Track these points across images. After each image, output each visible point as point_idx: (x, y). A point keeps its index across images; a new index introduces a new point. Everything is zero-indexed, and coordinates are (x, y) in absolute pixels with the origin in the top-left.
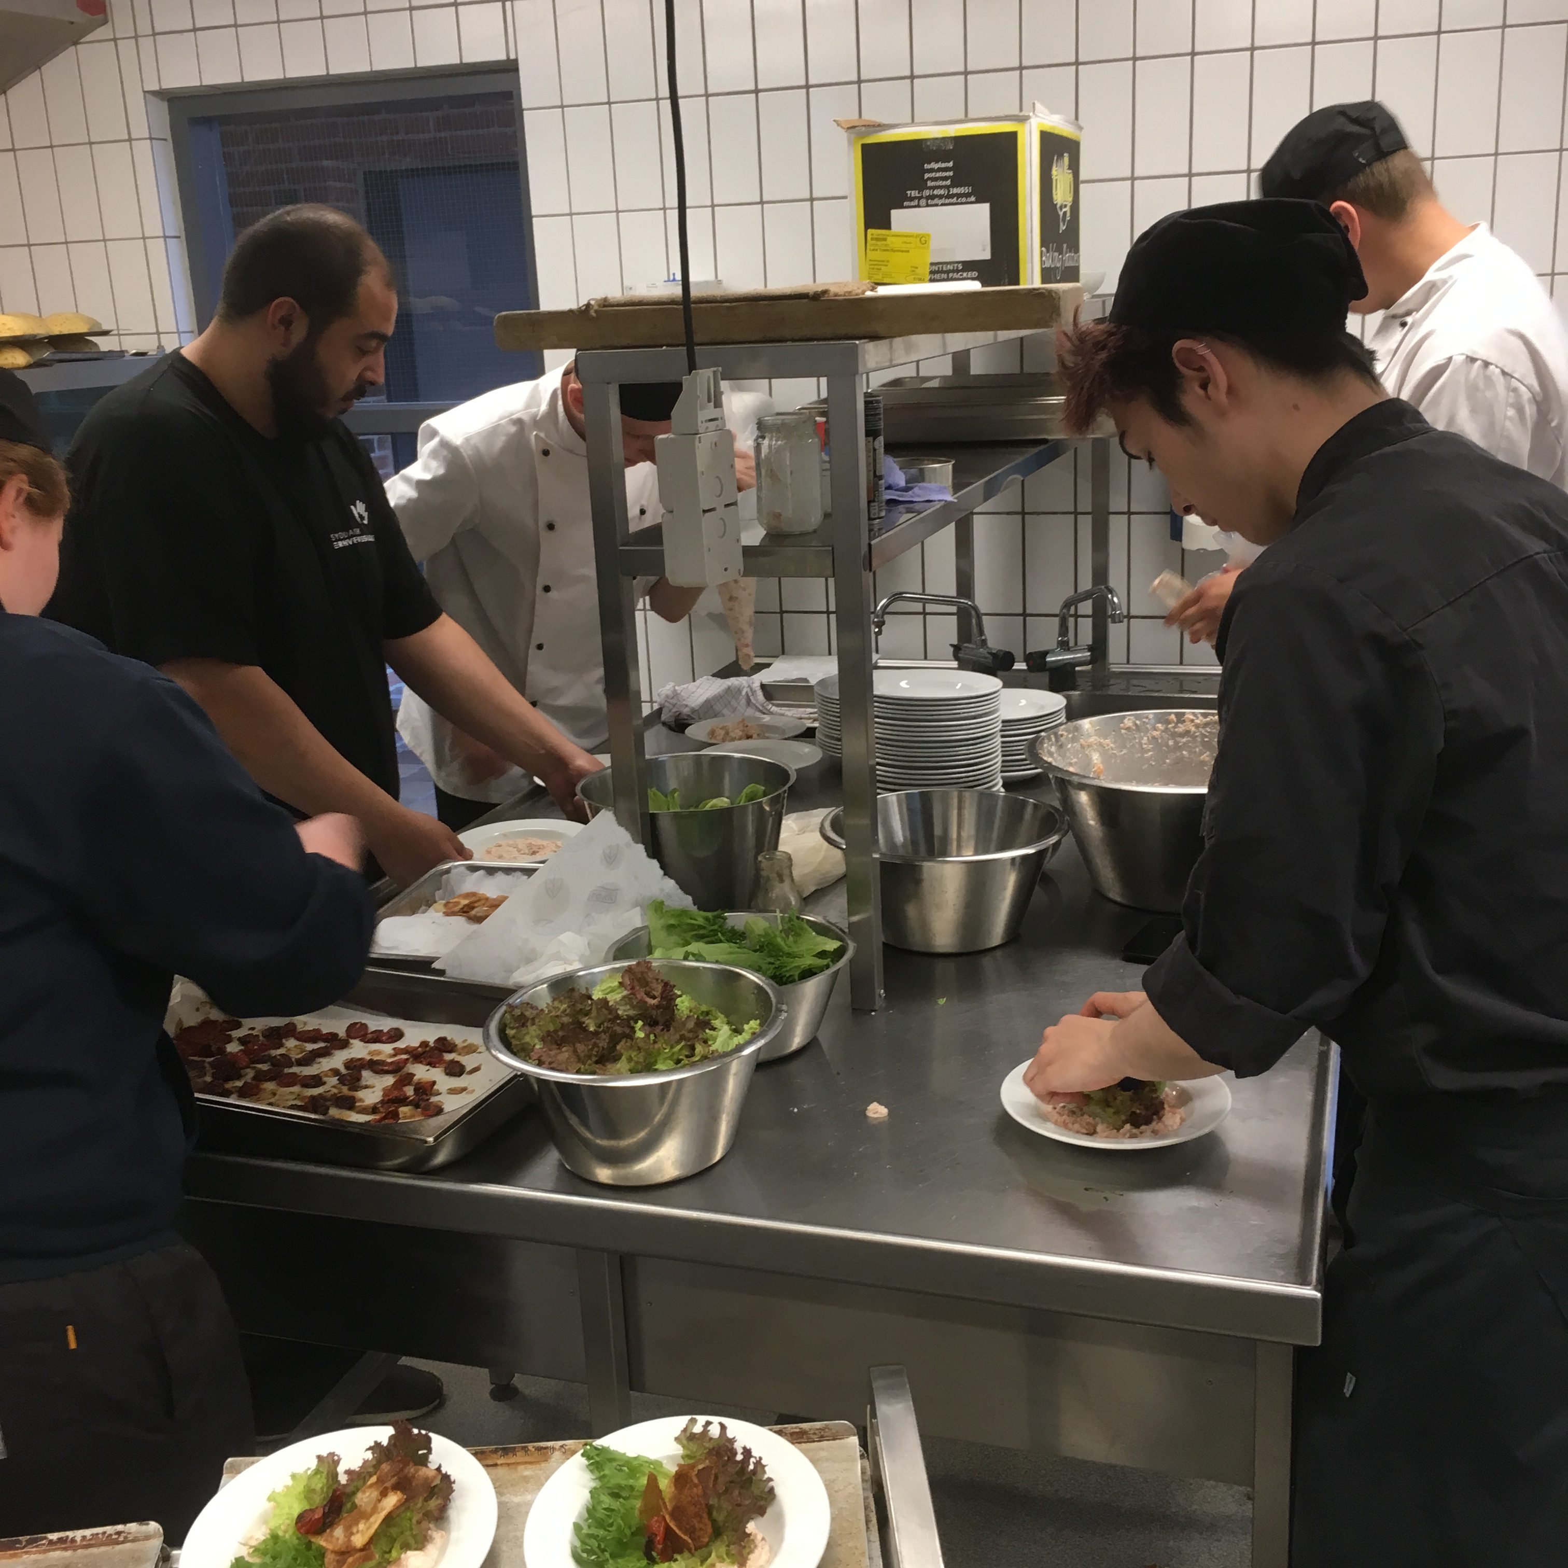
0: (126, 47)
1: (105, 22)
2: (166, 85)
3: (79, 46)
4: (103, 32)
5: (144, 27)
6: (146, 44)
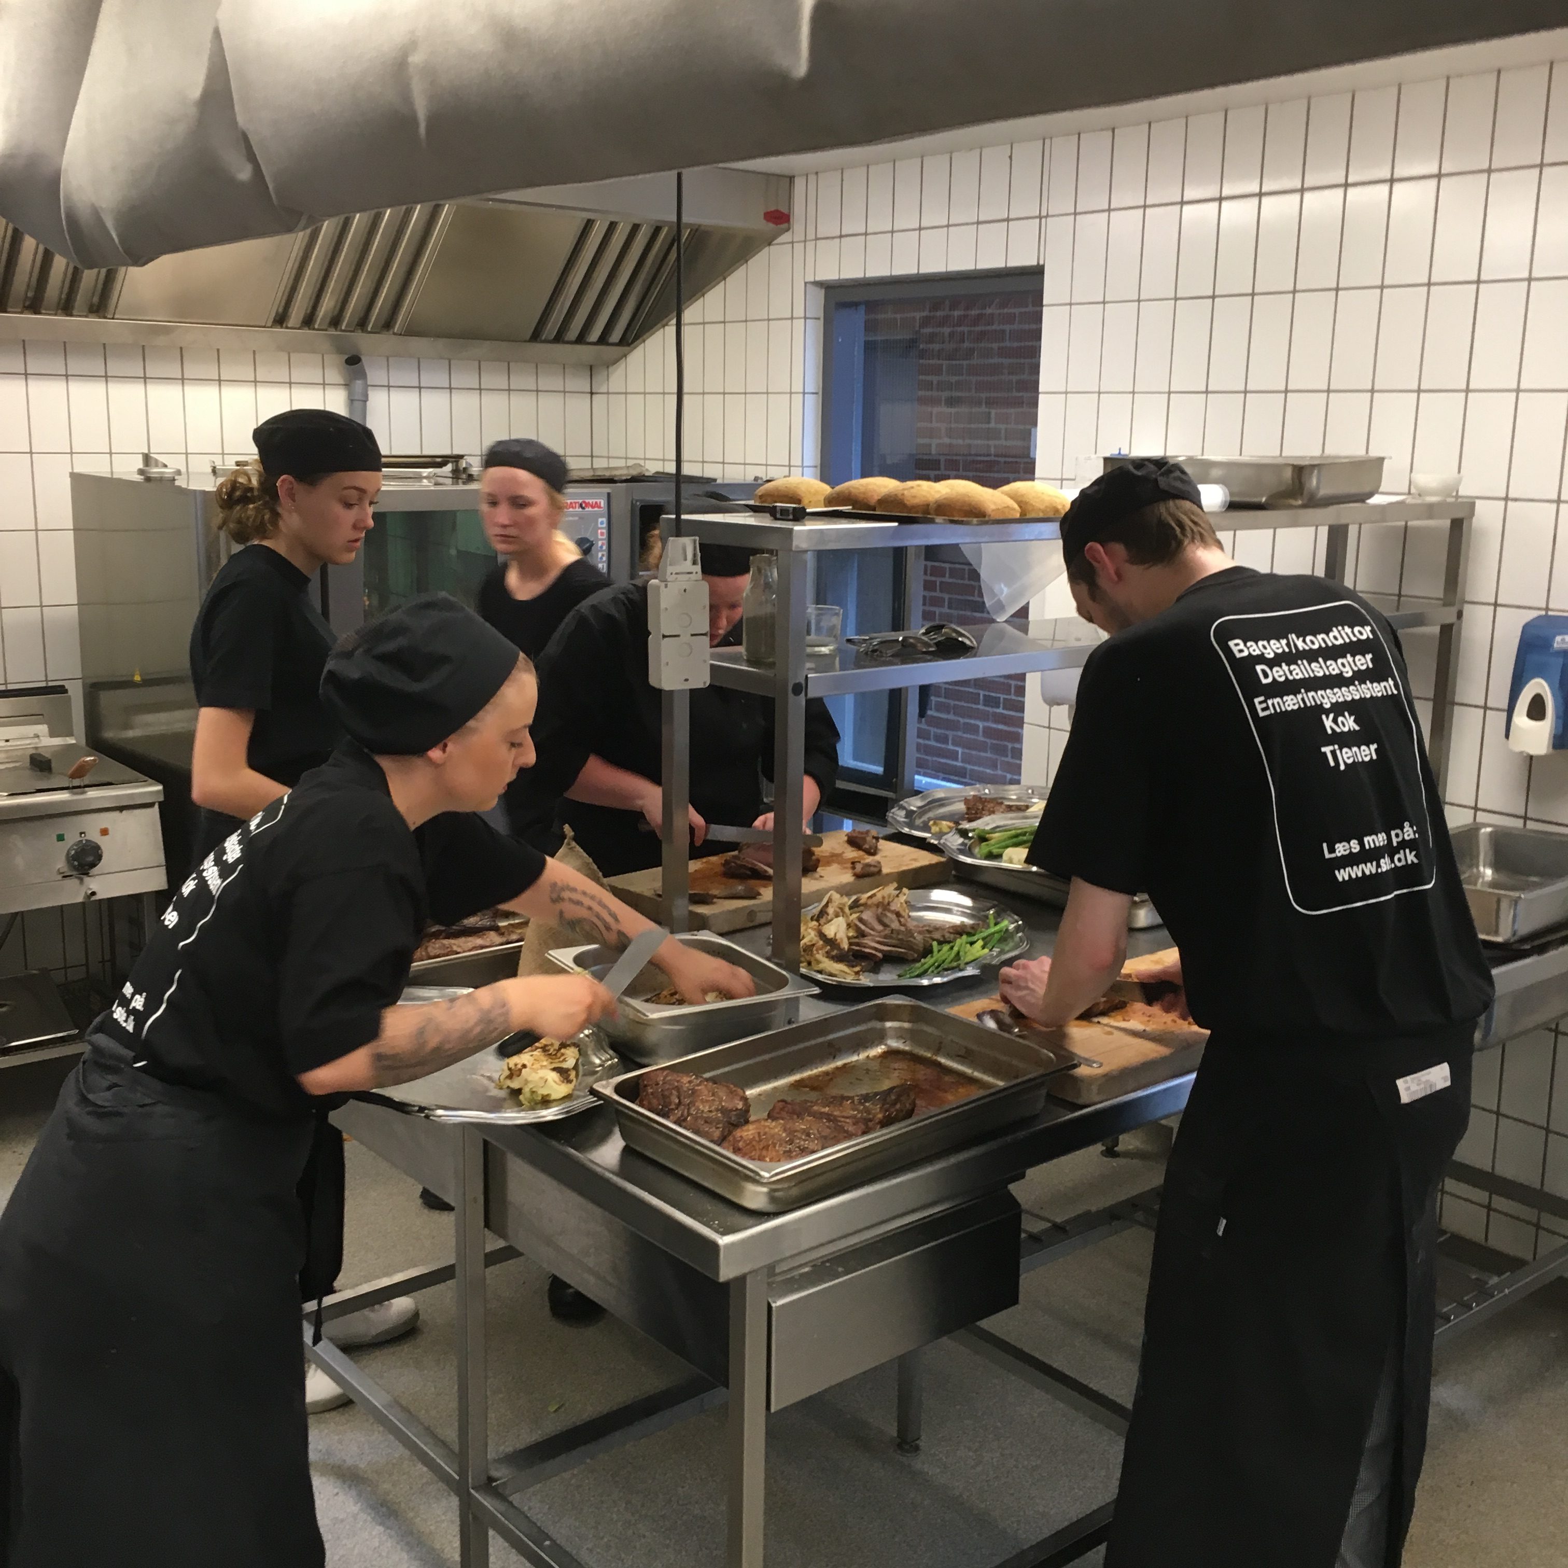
0: (799, 247)
1: (788, 230)
2: (817, 279)
3: (771, 247)
4: (785, 237)
5: (811, 235)
6: (810, 245)
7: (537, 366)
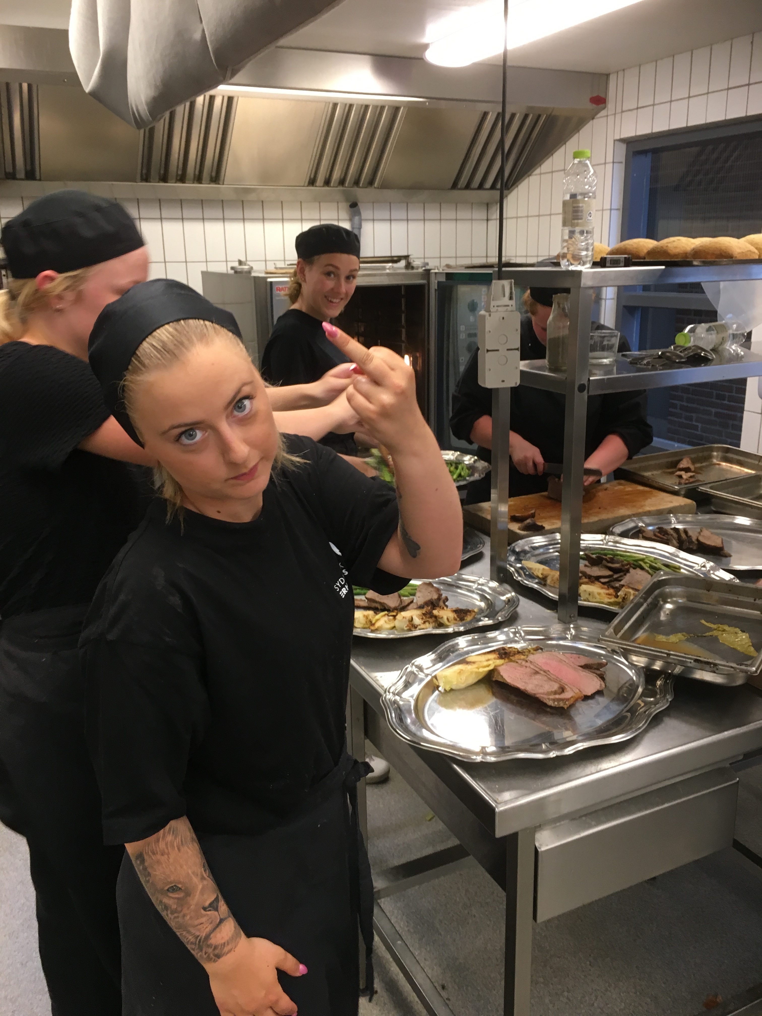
0: (611, 119)
1: (604, 108)
2: (622, 137)
3: (594, 120)
4: (603, 113)
5: (619, 110)
6: (618, 116)
7: (456, 204)
